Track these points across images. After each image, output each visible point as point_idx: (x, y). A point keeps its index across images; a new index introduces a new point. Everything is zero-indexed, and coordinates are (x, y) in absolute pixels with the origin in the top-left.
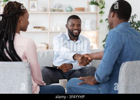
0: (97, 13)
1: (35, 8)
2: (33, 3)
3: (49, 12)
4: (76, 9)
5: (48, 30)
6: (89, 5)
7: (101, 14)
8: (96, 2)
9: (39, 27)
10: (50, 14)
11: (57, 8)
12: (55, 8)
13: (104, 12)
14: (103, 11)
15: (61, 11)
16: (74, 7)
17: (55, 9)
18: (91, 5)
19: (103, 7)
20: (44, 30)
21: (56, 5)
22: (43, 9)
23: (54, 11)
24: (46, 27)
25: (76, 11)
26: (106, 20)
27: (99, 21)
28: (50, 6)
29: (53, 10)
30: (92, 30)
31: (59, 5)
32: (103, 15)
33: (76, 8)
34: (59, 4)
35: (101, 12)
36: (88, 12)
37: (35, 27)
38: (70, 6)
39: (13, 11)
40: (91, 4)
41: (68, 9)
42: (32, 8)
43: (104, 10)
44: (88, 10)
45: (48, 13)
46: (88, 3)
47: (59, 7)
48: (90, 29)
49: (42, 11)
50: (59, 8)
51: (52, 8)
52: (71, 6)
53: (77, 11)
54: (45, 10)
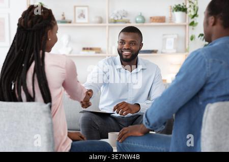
0: (185, 26)
1: (84, 17)
2: (82, 11)
3: (107, 24)
4: (152, 20)
5: (105, 53)
6: (172, 13)
7: (191, 27)
8: (184, 7)
9: (91, 49)
10: (109, 27)
11: (120, 18)
12: (117, 17)
13: (197, 24)
14: (195, 22)
15: (126, 23)
16: (147, 17)
17: (116, 19)
18: (175, 13)
19: (195, 15)
20: (99, 53)
21: (118, 12)
22: (97, 20)
23: (115, 22)
24: (102, 49)
25: (151, 22)
26: (199, 37)
27: (188, 39)
28: (109, 14)
29: (113, 21)
30: (177, 52)
31: (124, 13)
32: (194, 28)
33: (151, 18)
34: (124, 10)
35: (192, 24)
36: (171, 24)
37: (84, 49)
38: (141, 13)
39: (39, 22)
40: (176, 11)
41: (137, 19)
42: (79, 17)
43: (196, 20)
44: (171, 20)
45: (105, 26)
46: (171, 9)
47: (124, 16)
48: (175, 51)
49: (95, 23)
50: (124, 18)
51: (112, 17)
52: (143, 15)
53: (153, 22)
54: (101, 21)
